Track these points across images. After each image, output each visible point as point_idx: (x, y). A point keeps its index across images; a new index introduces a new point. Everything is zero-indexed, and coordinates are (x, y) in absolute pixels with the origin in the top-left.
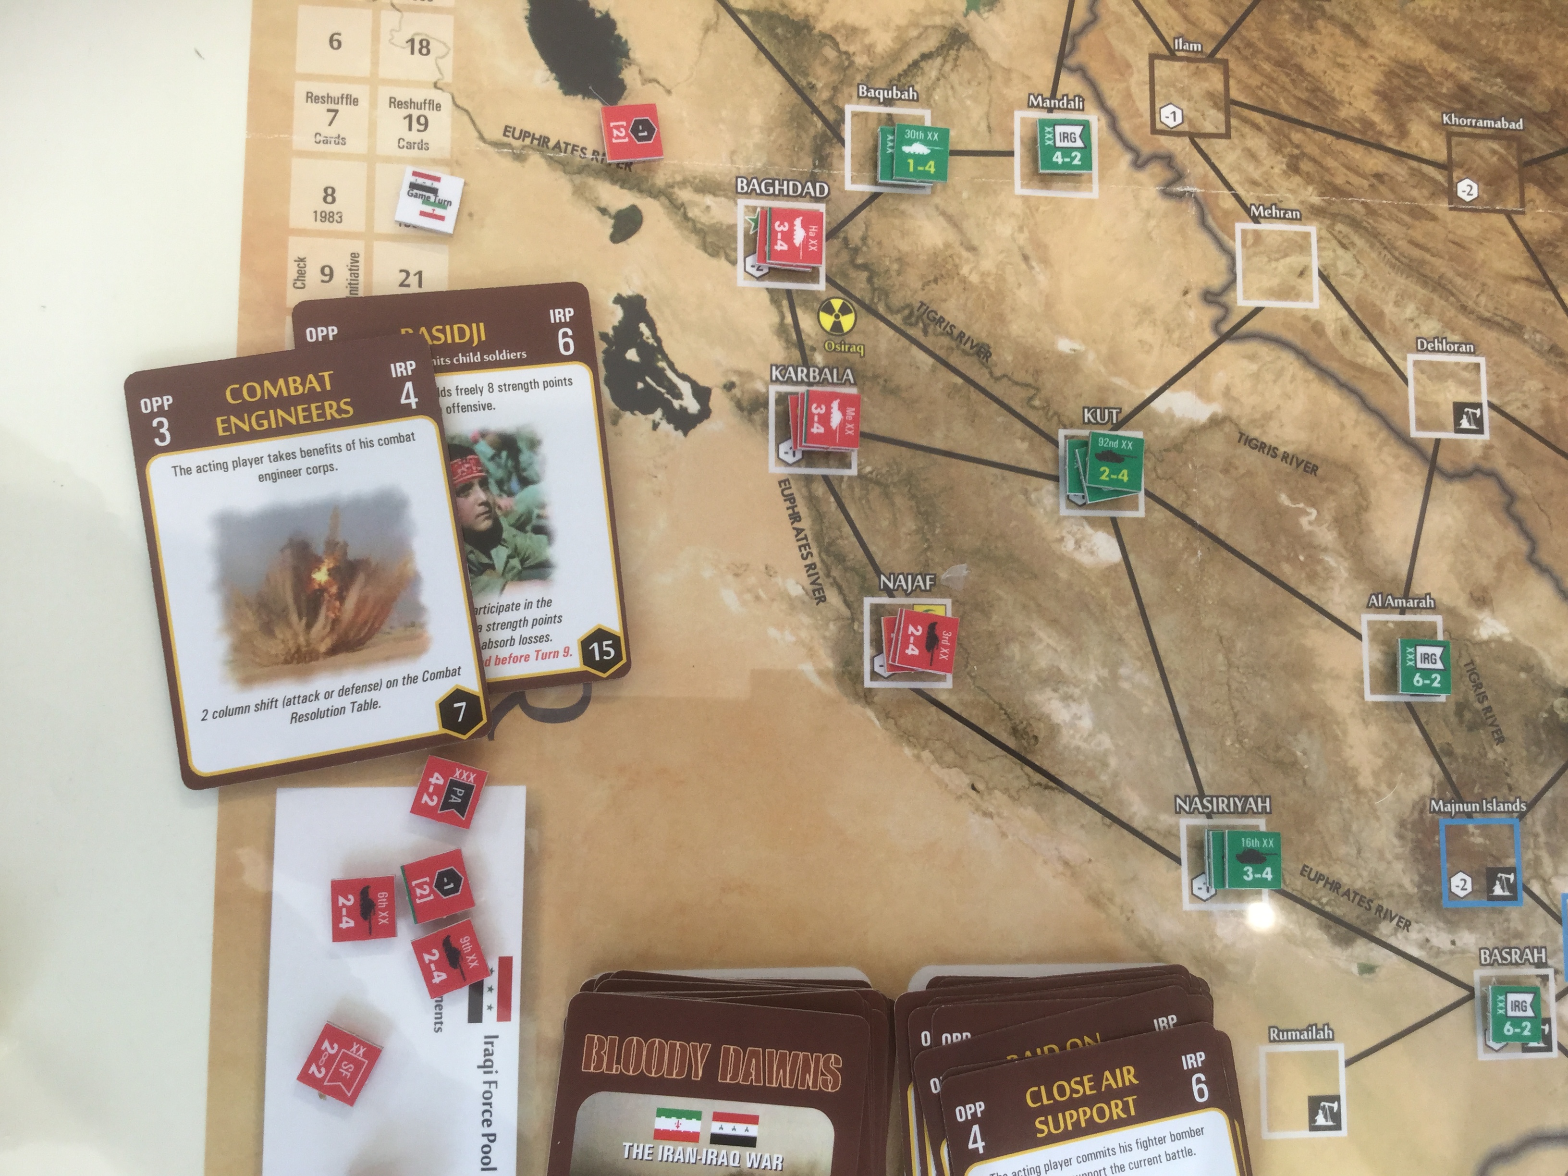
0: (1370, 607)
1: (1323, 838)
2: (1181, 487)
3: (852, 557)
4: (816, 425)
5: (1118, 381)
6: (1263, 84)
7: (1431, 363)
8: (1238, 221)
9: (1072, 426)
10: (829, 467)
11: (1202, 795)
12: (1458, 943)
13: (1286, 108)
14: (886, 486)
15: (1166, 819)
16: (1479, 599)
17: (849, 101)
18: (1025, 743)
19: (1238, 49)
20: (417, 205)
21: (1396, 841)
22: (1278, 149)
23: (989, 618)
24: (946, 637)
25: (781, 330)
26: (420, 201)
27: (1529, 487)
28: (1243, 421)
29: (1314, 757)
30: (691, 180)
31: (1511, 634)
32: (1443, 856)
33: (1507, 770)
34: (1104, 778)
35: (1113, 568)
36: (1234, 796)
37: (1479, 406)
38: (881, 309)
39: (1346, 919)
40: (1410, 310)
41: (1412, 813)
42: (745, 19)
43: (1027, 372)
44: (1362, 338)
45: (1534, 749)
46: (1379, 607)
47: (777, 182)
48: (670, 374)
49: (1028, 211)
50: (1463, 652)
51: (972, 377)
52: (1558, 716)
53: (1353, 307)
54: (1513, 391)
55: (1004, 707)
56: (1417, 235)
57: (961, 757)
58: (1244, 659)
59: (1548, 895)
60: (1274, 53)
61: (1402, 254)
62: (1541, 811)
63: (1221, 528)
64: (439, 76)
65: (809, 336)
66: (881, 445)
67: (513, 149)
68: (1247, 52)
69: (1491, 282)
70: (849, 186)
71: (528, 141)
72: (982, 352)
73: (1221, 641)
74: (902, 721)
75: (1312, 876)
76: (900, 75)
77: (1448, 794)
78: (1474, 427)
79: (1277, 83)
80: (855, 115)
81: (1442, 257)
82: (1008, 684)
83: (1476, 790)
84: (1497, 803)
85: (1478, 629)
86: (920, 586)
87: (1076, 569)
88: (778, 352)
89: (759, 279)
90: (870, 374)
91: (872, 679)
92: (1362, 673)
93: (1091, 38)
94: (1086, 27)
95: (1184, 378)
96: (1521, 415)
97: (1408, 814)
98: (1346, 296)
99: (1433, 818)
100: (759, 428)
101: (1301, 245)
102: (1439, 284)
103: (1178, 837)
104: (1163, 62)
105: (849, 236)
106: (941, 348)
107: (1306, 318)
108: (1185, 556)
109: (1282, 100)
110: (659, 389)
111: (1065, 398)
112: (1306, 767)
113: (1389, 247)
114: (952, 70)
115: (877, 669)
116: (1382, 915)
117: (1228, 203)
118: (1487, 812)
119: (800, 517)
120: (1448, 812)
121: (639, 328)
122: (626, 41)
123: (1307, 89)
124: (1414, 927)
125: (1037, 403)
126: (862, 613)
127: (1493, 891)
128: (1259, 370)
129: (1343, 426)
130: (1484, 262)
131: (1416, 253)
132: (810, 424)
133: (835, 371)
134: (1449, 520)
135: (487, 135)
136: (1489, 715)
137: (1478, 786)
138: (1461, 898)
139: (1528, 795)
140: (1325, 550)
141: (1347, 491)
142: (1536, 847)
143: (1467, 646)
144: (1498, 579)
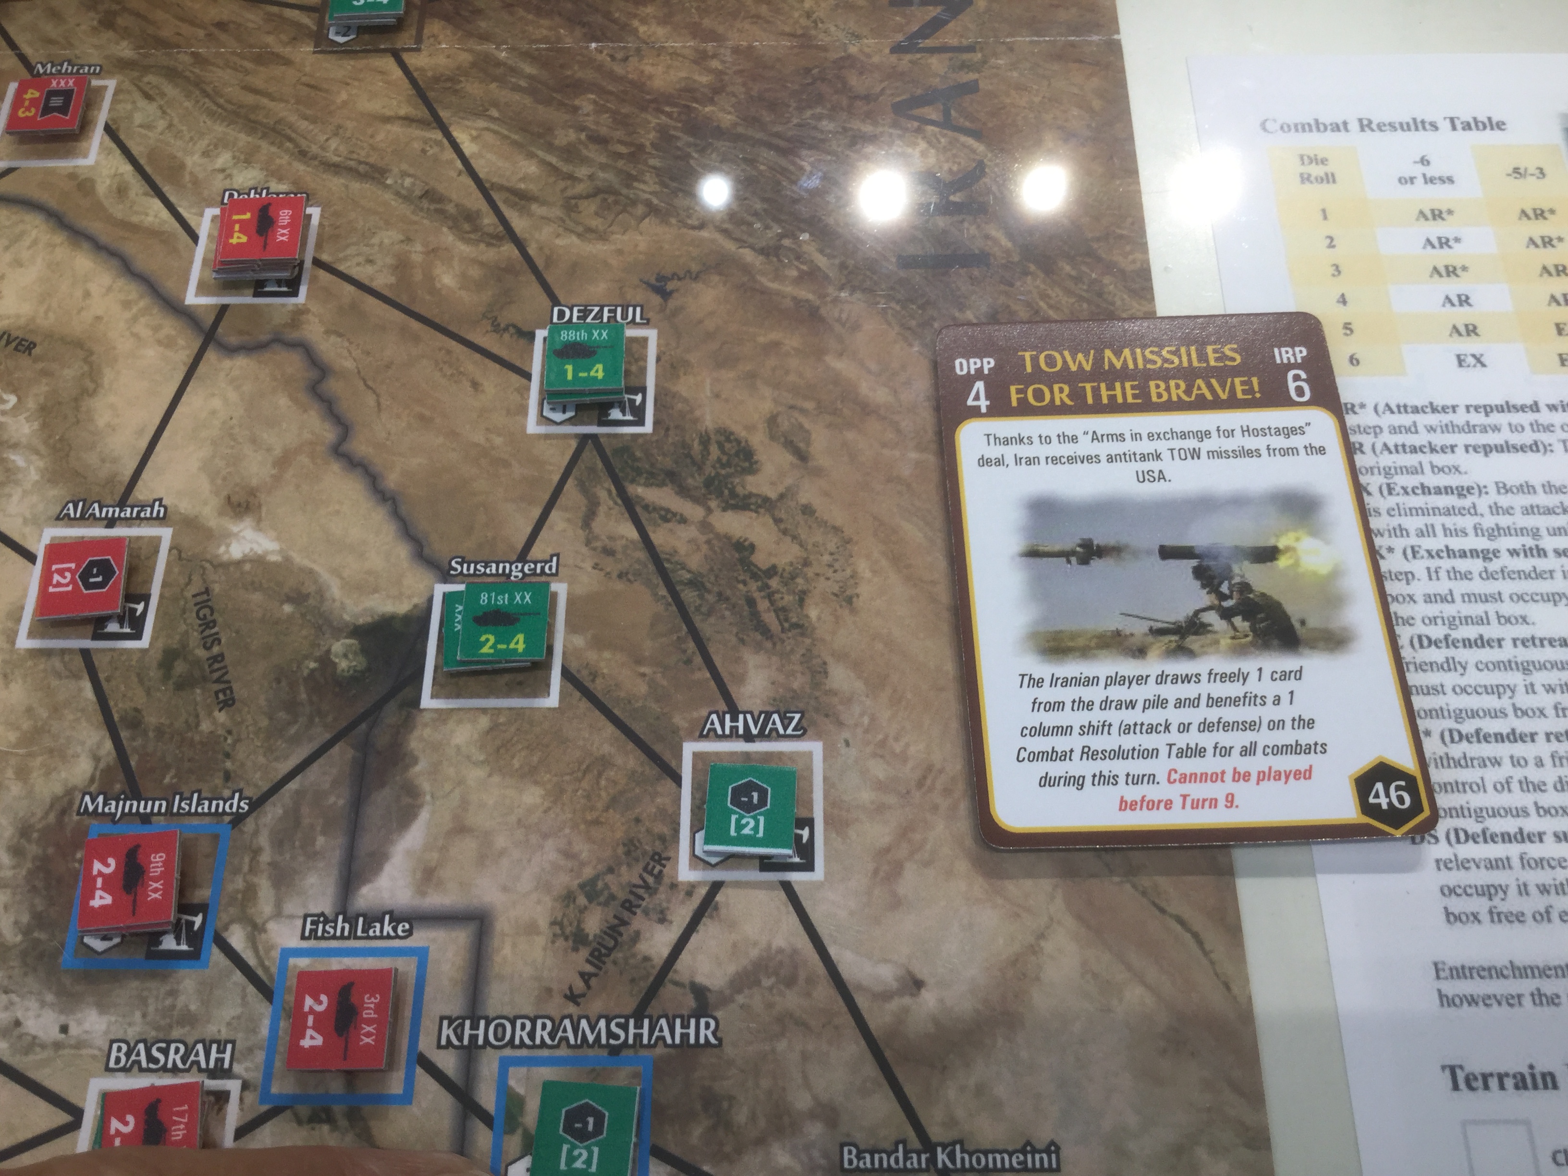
0: (59, 518)
12: (73, 1031)
16: (239, 505)
21: (5, 859)
22: (92, 6)
27: (355, 360)
31: (281, 551)
33: (227, 749)
41: (46, 814)
44: (146, 194)
45: (282, 715)
46: (75, 519)
50: (195, 578)
52: (335, 665)
53: (140, 159)
54: (354, 244)
56: (257, 80)
59: (255, 951)
61: (230, 101)
62: (273, 812)
69: (350, 125)
77: (118, 786)
78: (285, 289)
81: (287, 102)
83: (167, 780)
84: (199, 799)
85: (228, 546)
92: (19, 608)
96: (363, 273)
97: (35, 815)
98: (135, 149)
99: (78, 823)
102: (274, 130)
107: (72, 176)
113: (212, 94)
117: (7, 63)
118: (178, 815)
120: (110, 814)
127: (160, 943)
129: (87, 295)
130: (345, 103)
131: (250, 99)
134: (216, 403)
136: (216, 666)
137: (173, 772)
138: (96, 952)
139: (256, 786)
140: (15, 446)
141: (70, 373)
142: (251, 870)
143: (204, 569)
144: (277, 479)
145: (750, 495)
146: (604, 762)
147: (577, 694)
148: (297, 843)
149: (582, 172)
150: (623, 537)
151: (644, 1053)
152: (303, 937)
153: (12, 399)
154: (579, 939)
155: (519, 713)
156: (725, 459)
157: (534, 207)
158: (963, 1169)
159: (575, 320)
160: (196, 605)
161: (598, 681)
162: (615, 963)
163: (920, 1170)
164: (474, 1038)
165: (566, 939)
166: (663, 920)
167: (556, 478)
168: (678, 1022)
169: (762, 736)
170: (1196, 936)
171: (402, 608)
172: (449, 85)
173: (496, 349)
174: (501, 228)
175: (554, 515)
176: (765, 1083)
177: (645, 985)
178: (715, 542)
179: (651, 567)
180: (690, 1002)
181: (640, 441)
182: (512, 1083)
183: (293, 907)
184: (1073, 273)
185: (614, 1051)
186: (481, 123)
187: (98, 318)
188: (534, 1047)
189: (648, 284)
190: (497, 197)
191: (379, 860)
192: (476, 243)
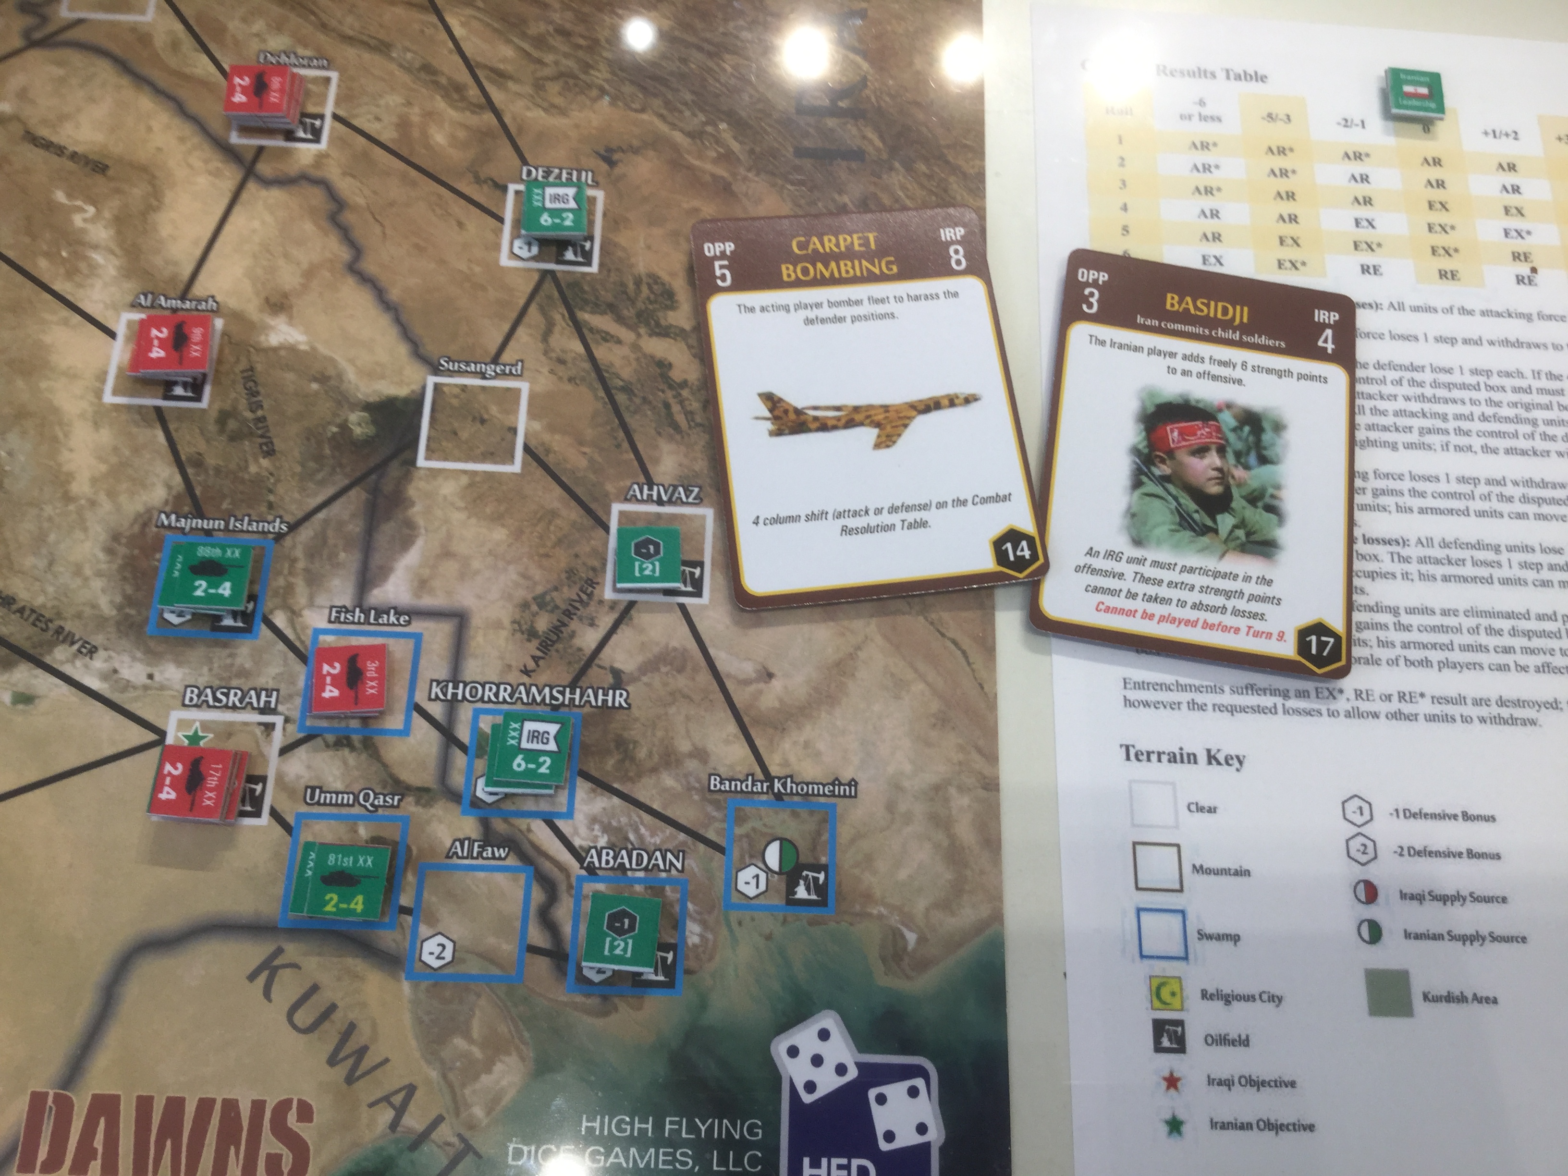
0: (135, 306)
12: (157, 678)
16: (275, 305)
21: (101, 556)
27: (365, 197)
28: (33, 121)
29: (21, 458)
31: (309, 342)
33: (270, 486)
39: (11, 640)
40: (259, 26)
41: (132, 525)
44: (195, 49)
45: (312, 465)
46: (147, 307)
50: (243, 359)
52: (351, 430)
53: (192, 22)
54: (365, 104)
59: (294, 629)
62: (306, 533)
69: (362, 4)
77: (186, 509)
78: (309, 136)
83: (225, 506)
84: (249, 521)
85: (268, 335)
92: (105, 373)
96: (370, 126)
97: (126, 527)
99: (159, 533)
102: (299, 4)
116: (61, 638)
118: (234, 531)
120: (180, 528)
124: (102, 654)
127: (224, 620)
129: (149, 130)
134: (256, 224)
136: (260, 425)
137: (228, 501)
138: (175, 626)
139: (293, 514)
140: (96, 247)
141: (138, 192)
142: (291, 573)
143: (249, 351)
144: (305, 287)
145: (671, 326)
146: (554, 514)
147: (535, 464)
148: (325, 557)
149: (549, 58)
150: (571, 351)
151: (576, 710)
152: (330, 622)
153: (91, 210)
154: (532, 634)
155: (489, 475)
156: (652, 297)
157: (510, 84)
158: (792, 794)
159: (540, 178)
160: (244, 378)
161: (551, 456)
162: (557, 651)
163: (763, 793)
164: (455, 695)
165: (523, 633)
166: (592, 624)
167: (522, 302)
168: (600, 691)
169: (670, 502)
170: (964, 653)
171: (402, 392)
173: (476, 197)
174: (483, 100)
175: (521, 331)
176: (660, 734)
177: (577, 667)
178: (643, 360)
179: (593, 375)
180: (610, 679)
181: (588, 278)
182: (482, 725)
183: (322, 600)
184: (927, 171)
185: (555, 708)
186: (469, 11)
187: (159, 149)
188: (498, 703)
189: (597, 153)
190: (480, 73)
191: (385, 572)
192: (463, 110)
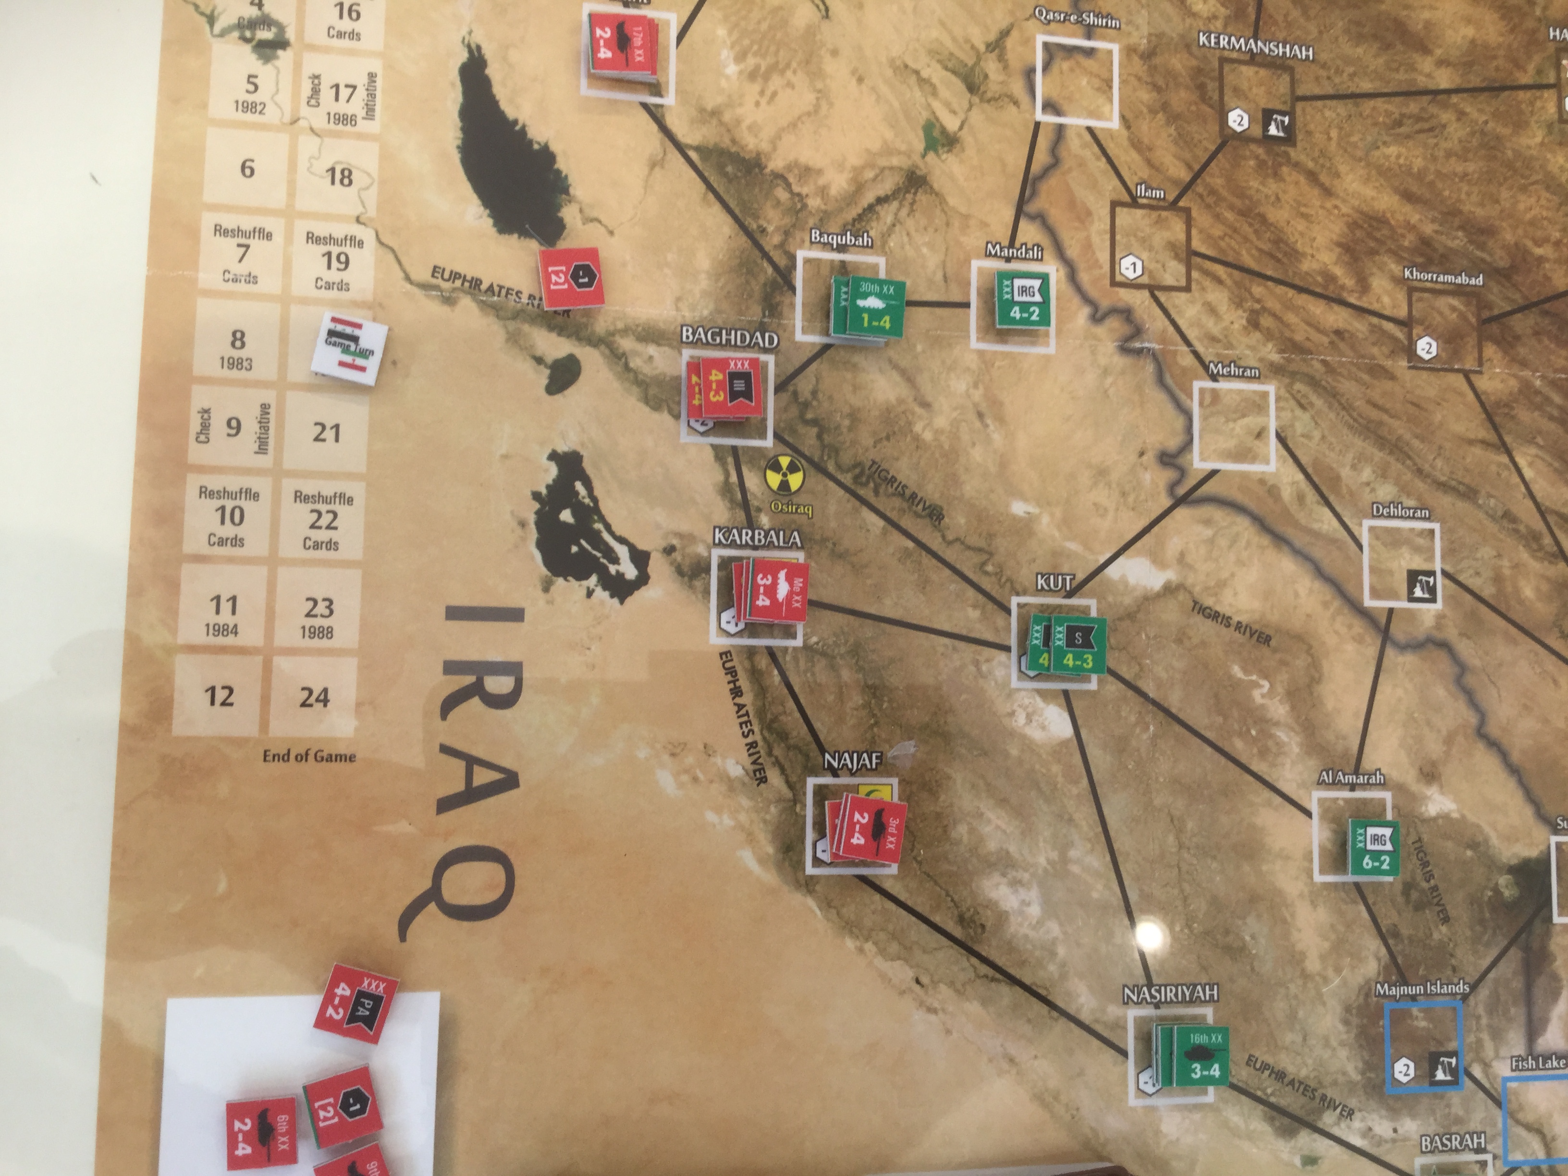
0: (1321, 783)
1: (1269, 1025)
2: (1134, 658)
3: (795, 734)
4: (761, 597)
5: (1073, 546)
6: (1225, 235)
7: (1387, 530)
8: (1197, 378)
9: (1025, 593)
10: (772, 636)
11: (1150, 985)
12: (1400, 1131)
13: (1248, 261)
14: (834, 657)
15: (1114, 1011)
16: (1428, 775)
17: (801, 246)
18: (971, 931)
19: (1201, 196)
20: (336, 354)
21: (1341, 1027)
22: (1238, 303)
23: (938, 798)
24: (893, 824)
25: (725, 490)
26: (338, 350)
27: (1480, 658)
28: (1197, 589)
29: (1263, 941)
30: (634, 328)
31: (1458, 810)
32: (1387, 1038)
33: (1451, 951)
34: (1052, 968)
35: (1064, 743)
36: (1182, 985)
37: (1432, 573)
38: (831, 467)
39: (1290, 1110)
40: (1367, 474)
41: (1358, 996)
42: (693, 155)
43: (980, 535)
44: (1319, 503)
45: (1478, 928)
46: (1329, 784)
47: (724, 332)
48: (606, 536)
49: (983, 366)
50: (1411, 830)
51: (924, 541)
52: (1501, 894)
53: (1310, 470)
54: (1467, 558)
55: (951, 893)
56: (1375, 395)
57: (905, 948)
58: (1194, 840)
59: (1488, 1079)
60: (1238, 203)
61: (1360, 415)
62: (1484, 992)
63: (1174, 700)
64: (361, 209)
65: (755, 496)
66: (828, 613)
67: (442, 291)
68: (1210, 200)
69: (1448, 445)
70: (799, 337)
71: (458, 283)
72: (935, 514)
73: (1172, 821)
74: (844, 911)
75: (1258, 1066)
76: (854, 220)
77: (1394, 977)
78: (1427, 596)
79: (1239, 233)
80: (807, 261)
81: (1400, 419)
82: (955, 869)
83: (1421, 972)
84: (1441, 985)
85: (1427, 806)
86: (865, 765)
87: (1028, 745)
88: (721, 513)
89: (703, 434)
90: (818, 537)
91: (814, 866)
92: (1311, 852)
93: (1053, 182)
94: (1047, 171)
95: (1139, 544)
96: (1474, 583)
97: (1354, 998)
98: (1304, 460)
99: (1378, 1002)
100: (700, 596)
101: (1258, 405)
102: (1396, 446)
103: (1125, 1028)
104: (1125, 210)
105: (799, 389)
106: (893, 509)
107: (1262, 482)
108: (1138, 731)
109: (1244, 252)
110: (594, 552)
111: (1018, 563)
112: (1254, 952)
113: (1347, 408)
114: (908, 215)
115: (820, 855)
116: (1326, 1105)
117: (1188, 360)
118: (1431, 995)
119: (741, 692)
120: (1393, 996)
121: (574, 487)
122: (566, 176)
123: (1269, 240)
124: (1357, 1115)
125: (990, 568)
126: (805, 794)
127: (1435, 1076)
128: (1214, 535)
129: (1297, 595)
130: (1441, 424)
131: (1374, 414)
132: (755, 596)
133: (781, 533)
134: (1400, 692)
135: (413, 277)
136: (1435, 894)
137: (1424, 967)
139: (1474, 976)
140: (1275, 723)
141: (1301, 662)
142: (1478, 1030)
143: (1416, 823)
144: (1447, 753)
148: (1500, 1012)
152: (1512, 1070)
153: (1266, 685)
160: (1416, 849)
171: (1533, 853)
172: (1506, 411)
173: (1563, 652)
174: (1555, 547)
183: (1504, 1051)
186: (1533, 450)
187: (1309, 616)
190: (1551, 519)
191: (1545, 1022)
192: (1542, 560)
